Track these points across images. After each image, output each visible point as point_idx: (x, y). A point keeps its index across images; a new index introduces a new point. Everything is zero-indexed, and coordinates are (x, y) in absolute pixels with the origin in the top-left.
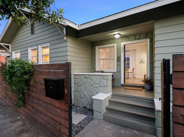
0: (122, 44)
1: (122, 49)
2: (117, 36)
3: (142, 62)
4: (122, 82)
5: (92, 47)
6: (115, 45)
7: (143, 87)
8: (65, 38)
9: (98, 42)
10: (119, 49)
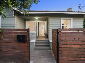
0: (38, 21)
1: (38, 24)
2: (37, 19)
3: (42, 28)
4: (38, 36)
5: (25, 21)
6: (35, 21)
7: (45, 37)
8: (13, 16)
9: (27, 19)
10: (36, 23)
